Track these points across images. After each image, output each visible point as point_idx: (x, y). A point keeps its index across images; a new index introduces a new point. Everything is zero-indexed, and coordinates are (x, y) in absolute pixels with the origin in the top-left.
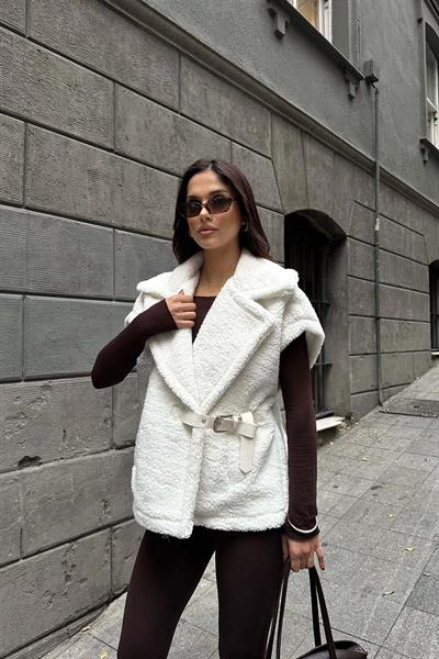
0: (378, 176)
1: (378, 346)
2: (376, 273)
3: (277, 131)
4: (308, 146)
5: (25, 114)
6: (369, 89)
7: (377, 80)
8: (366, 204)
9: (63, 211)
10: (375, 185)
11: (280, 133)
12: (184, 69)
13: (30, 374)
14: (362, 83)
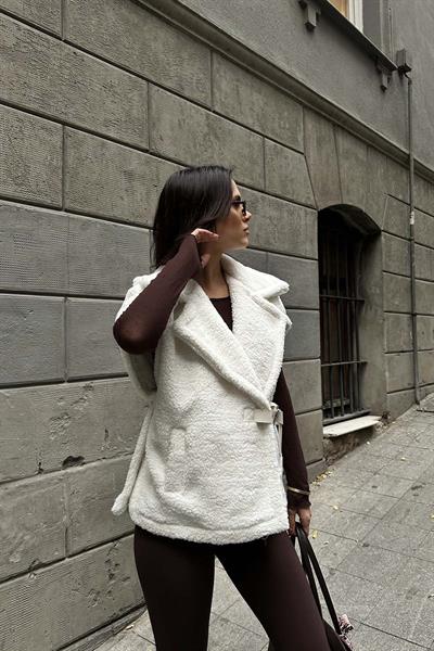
0: (412, 169)
1: (414, 344)
2: (412, 268)
3: (310, 126)
4: (341, 140)
5: (63, 117)
6: (401, 79)
7: (410, 70)
8: (400, 197)
9: (101, 213)
10: (410, 177)
11: (312, 127)
12: (216, 66)
13: (72, 375)
14: (395, 73)
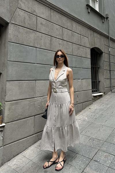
0: (109, 39)
1: (110, 77)
2: (110, 60)
4: (95, 34)
6: (107, 20)
7: (108, 18)
8: (107, 45)
10: (109, 41)
11: (89, 32)
12: (73, 23)
14: (105, 19)
